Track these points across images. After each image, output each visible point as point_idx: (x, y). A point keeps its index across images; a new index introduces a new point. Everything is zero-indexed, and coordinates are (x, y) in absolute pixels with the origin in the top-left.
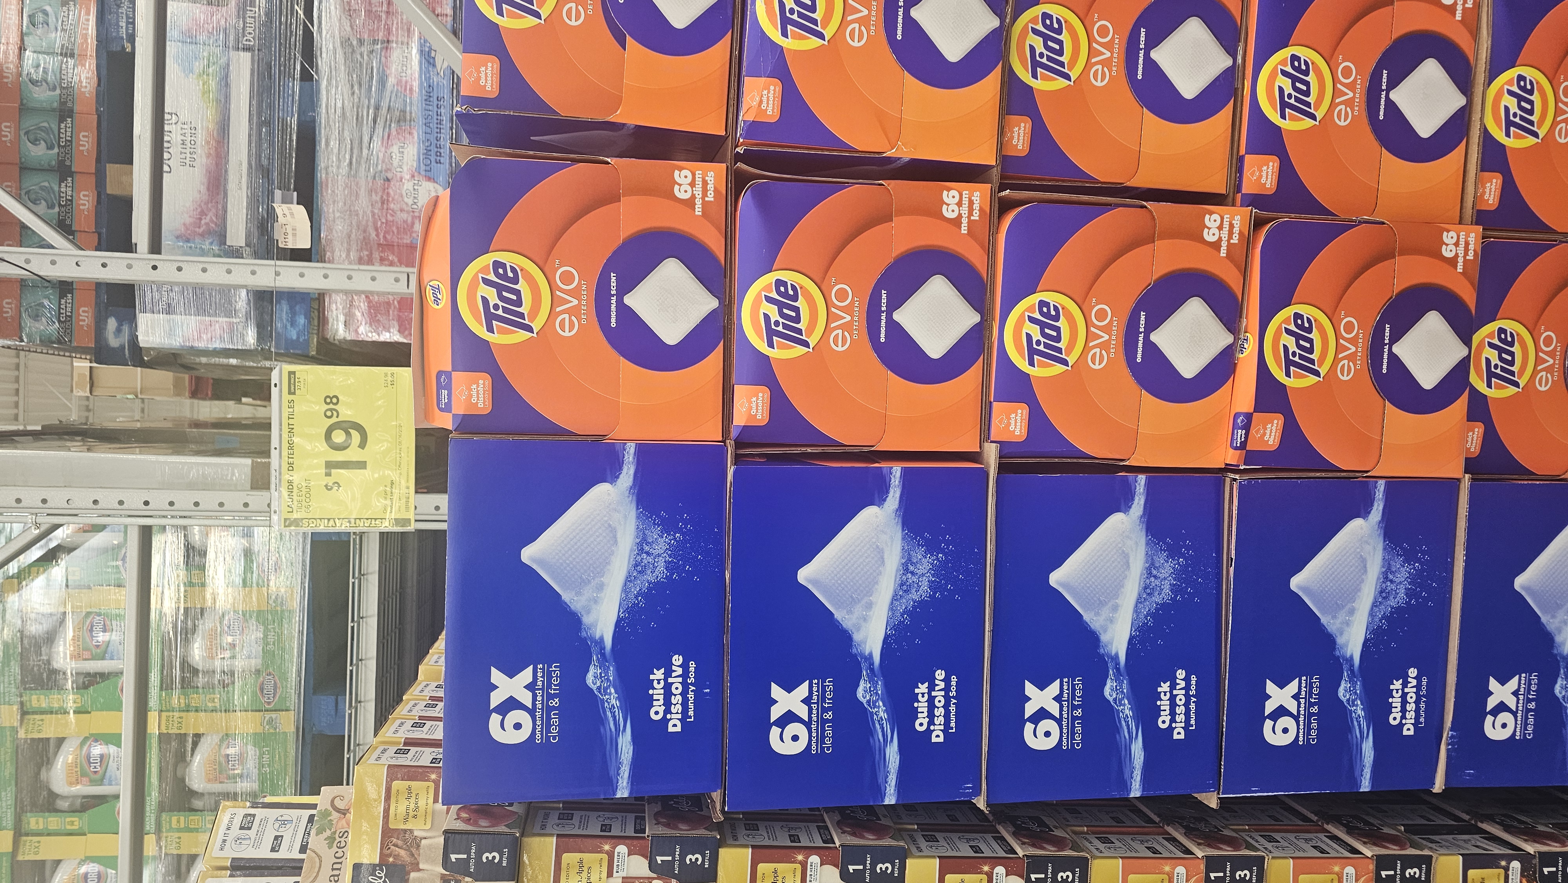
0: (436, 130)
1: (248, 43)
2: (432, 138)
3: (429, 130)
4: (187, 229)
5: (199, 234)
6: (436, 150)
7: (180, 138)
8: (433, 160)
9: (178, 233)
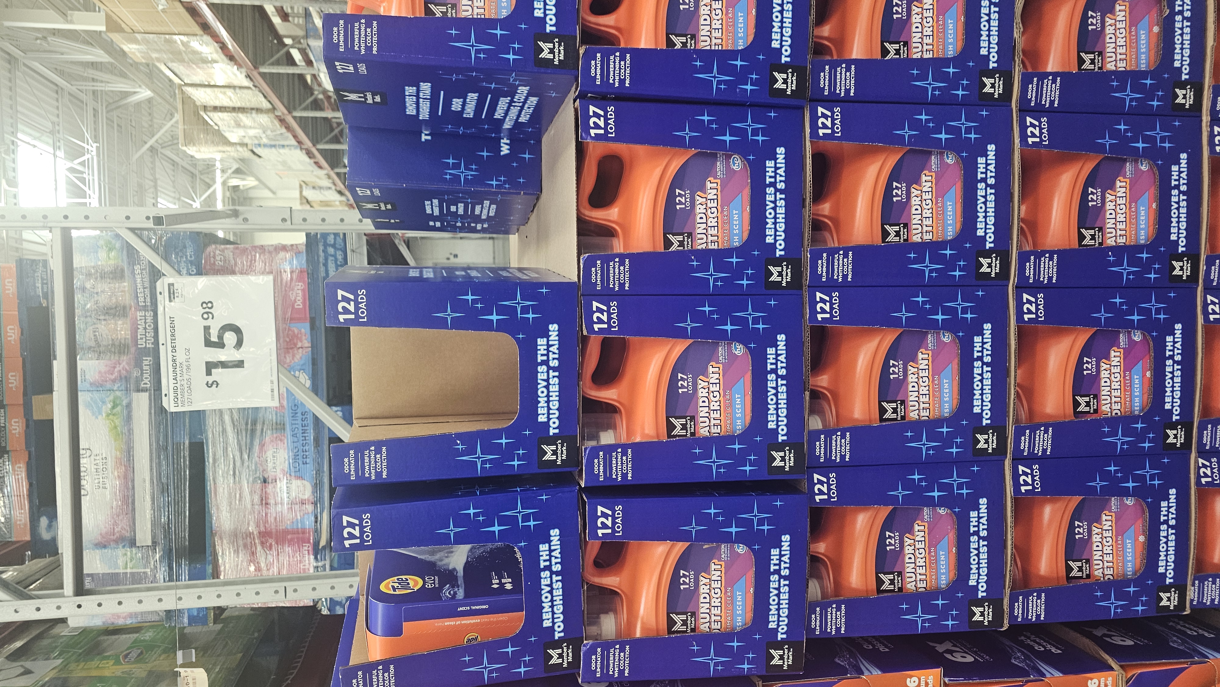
0: (302, 438)
1: (145, 386)
2: (299, 445)
3: (296, 440)
4: (103, 537)
5: (114, 540)
6: (302, 454)
7: (93, 467)
8: (301, 463)
9: (97, 541)
